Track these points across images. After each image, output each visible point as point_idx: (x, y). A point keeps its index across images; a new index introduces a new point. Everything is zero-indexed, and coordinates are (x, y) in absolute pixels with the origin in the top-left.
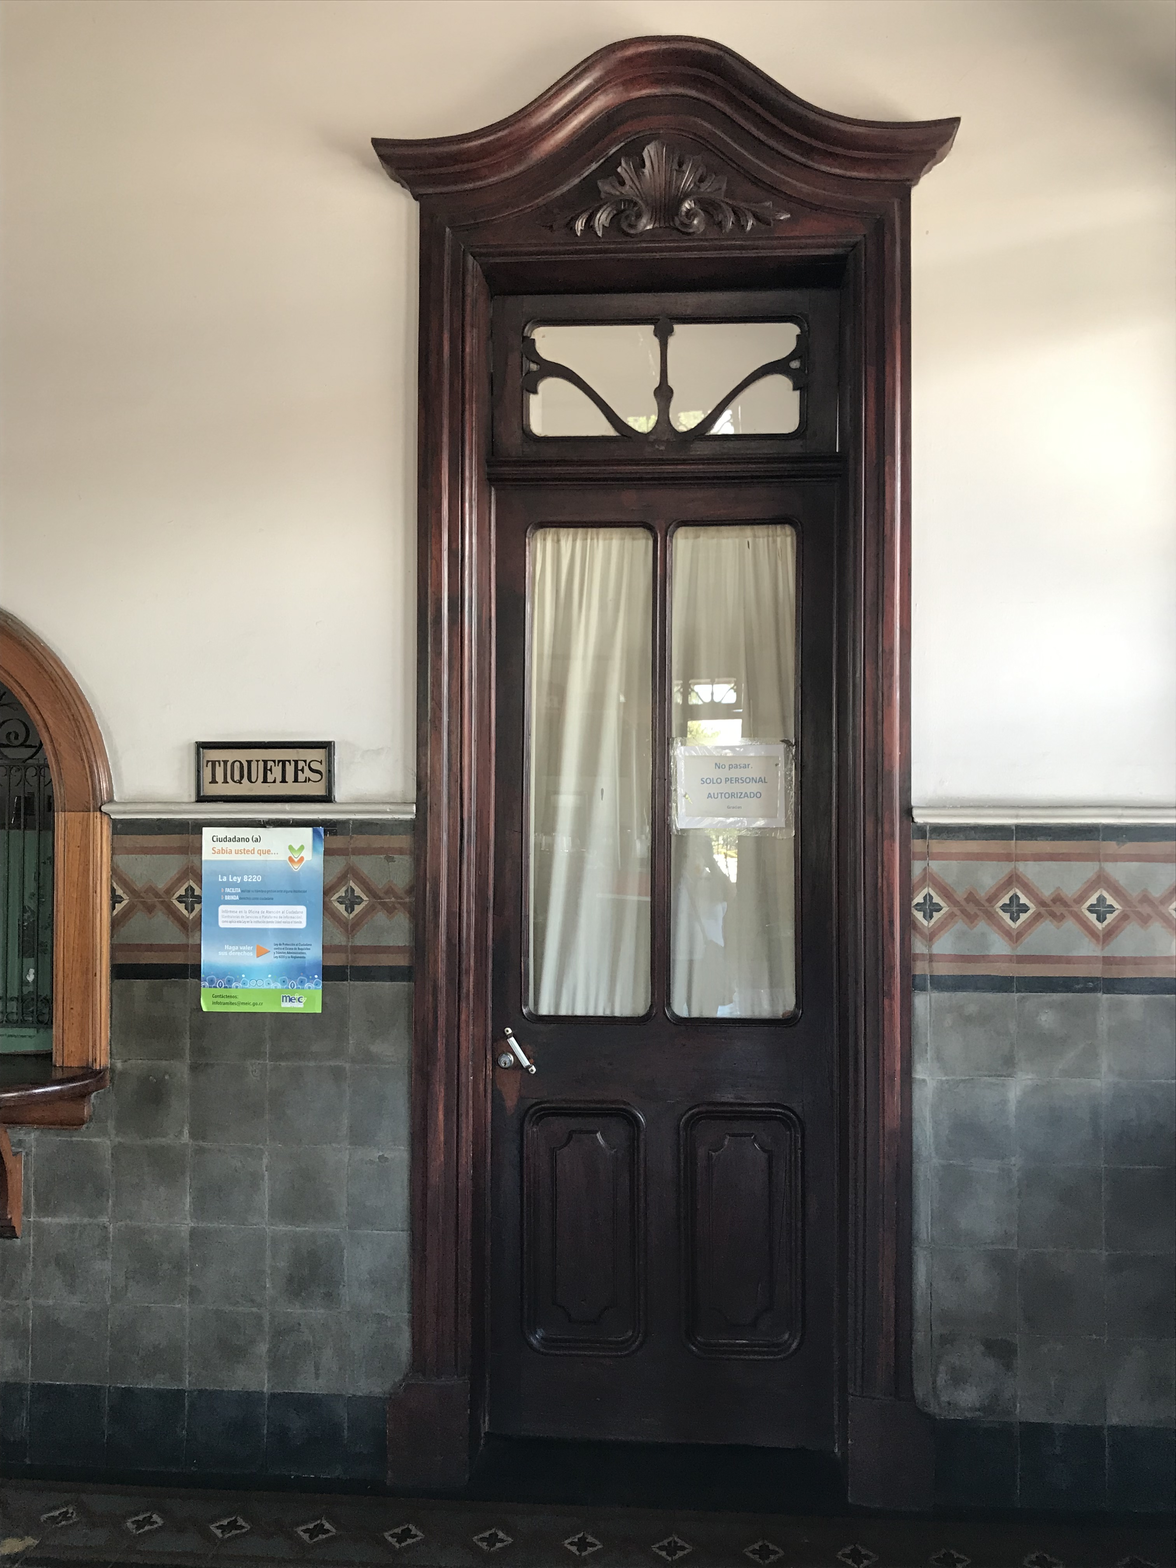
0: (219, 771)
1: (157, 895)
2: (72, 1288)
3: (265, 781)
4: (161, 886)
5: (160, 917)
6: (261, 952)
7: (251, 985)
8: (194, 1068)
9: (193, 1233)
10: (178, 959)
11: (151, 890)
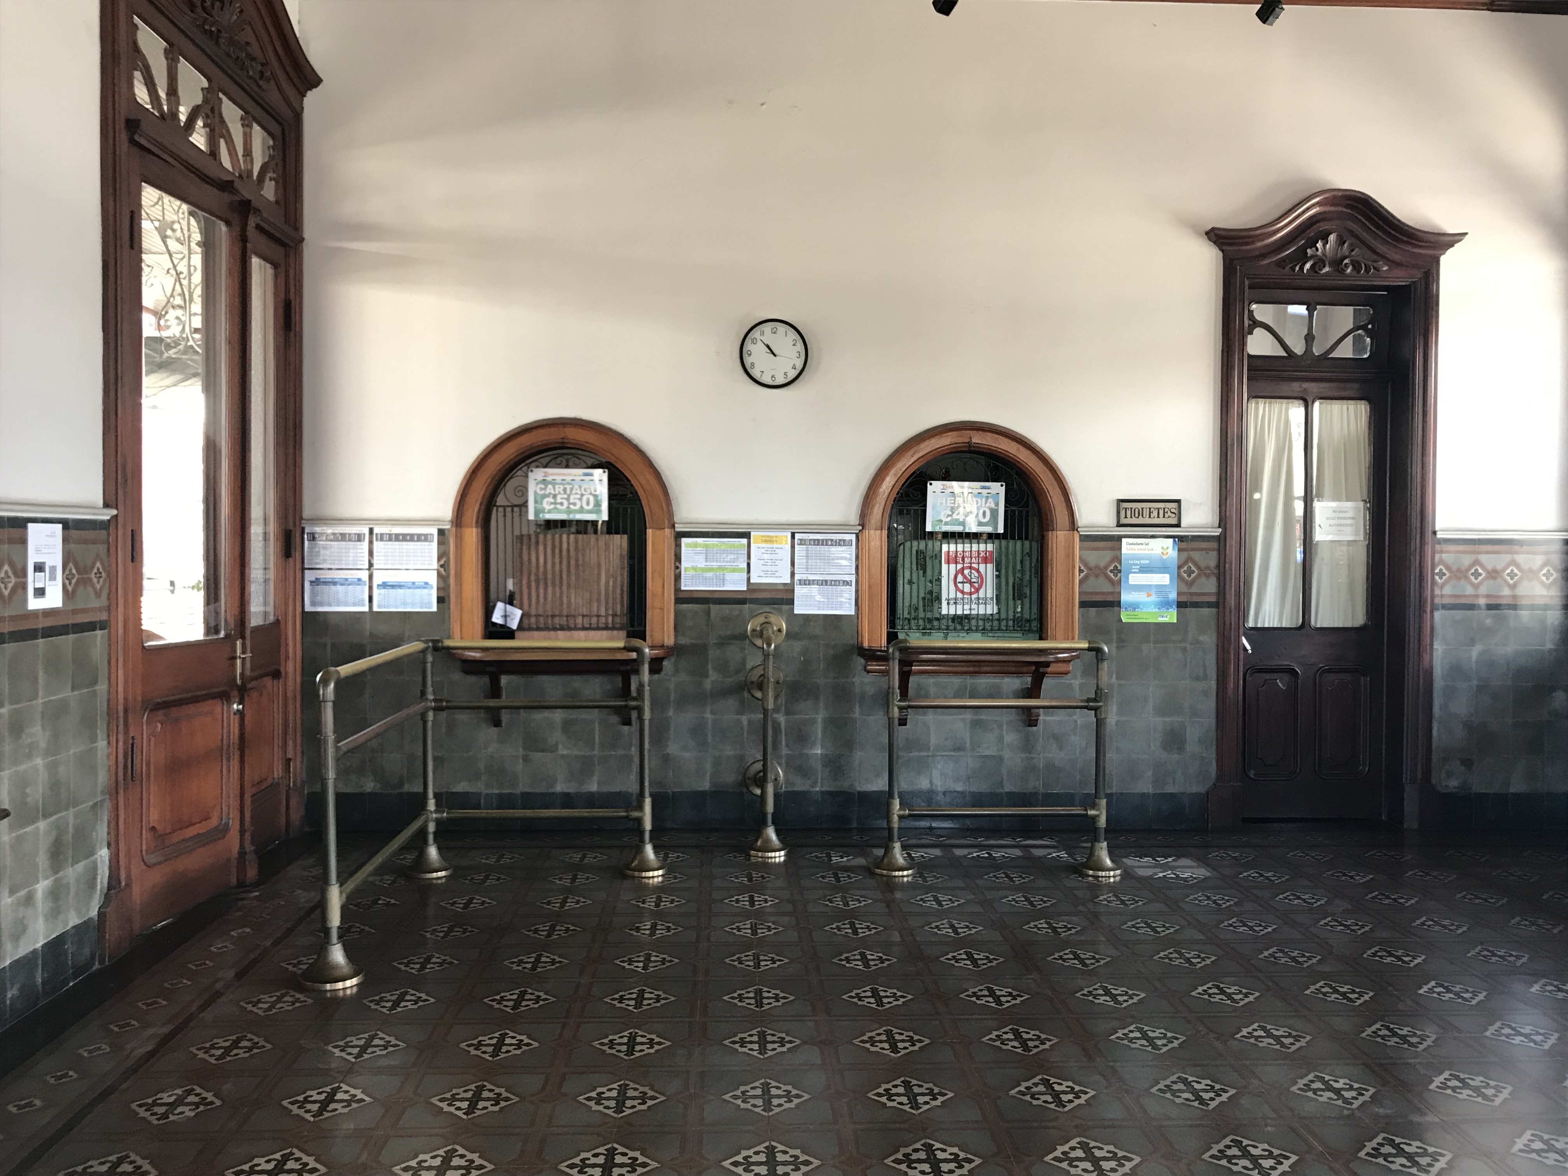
0: (1129, 512)
1: (1100, 569)
2: (1061, 748)
3: (1150, 517)
4: (1102, 565)
5: (1102, 579)
6: (1149, 595)
7: (1145, 610)
8: (1117, 648)
9: (1117, 723)
10: (1110, 598)
11: (1097, 567)
